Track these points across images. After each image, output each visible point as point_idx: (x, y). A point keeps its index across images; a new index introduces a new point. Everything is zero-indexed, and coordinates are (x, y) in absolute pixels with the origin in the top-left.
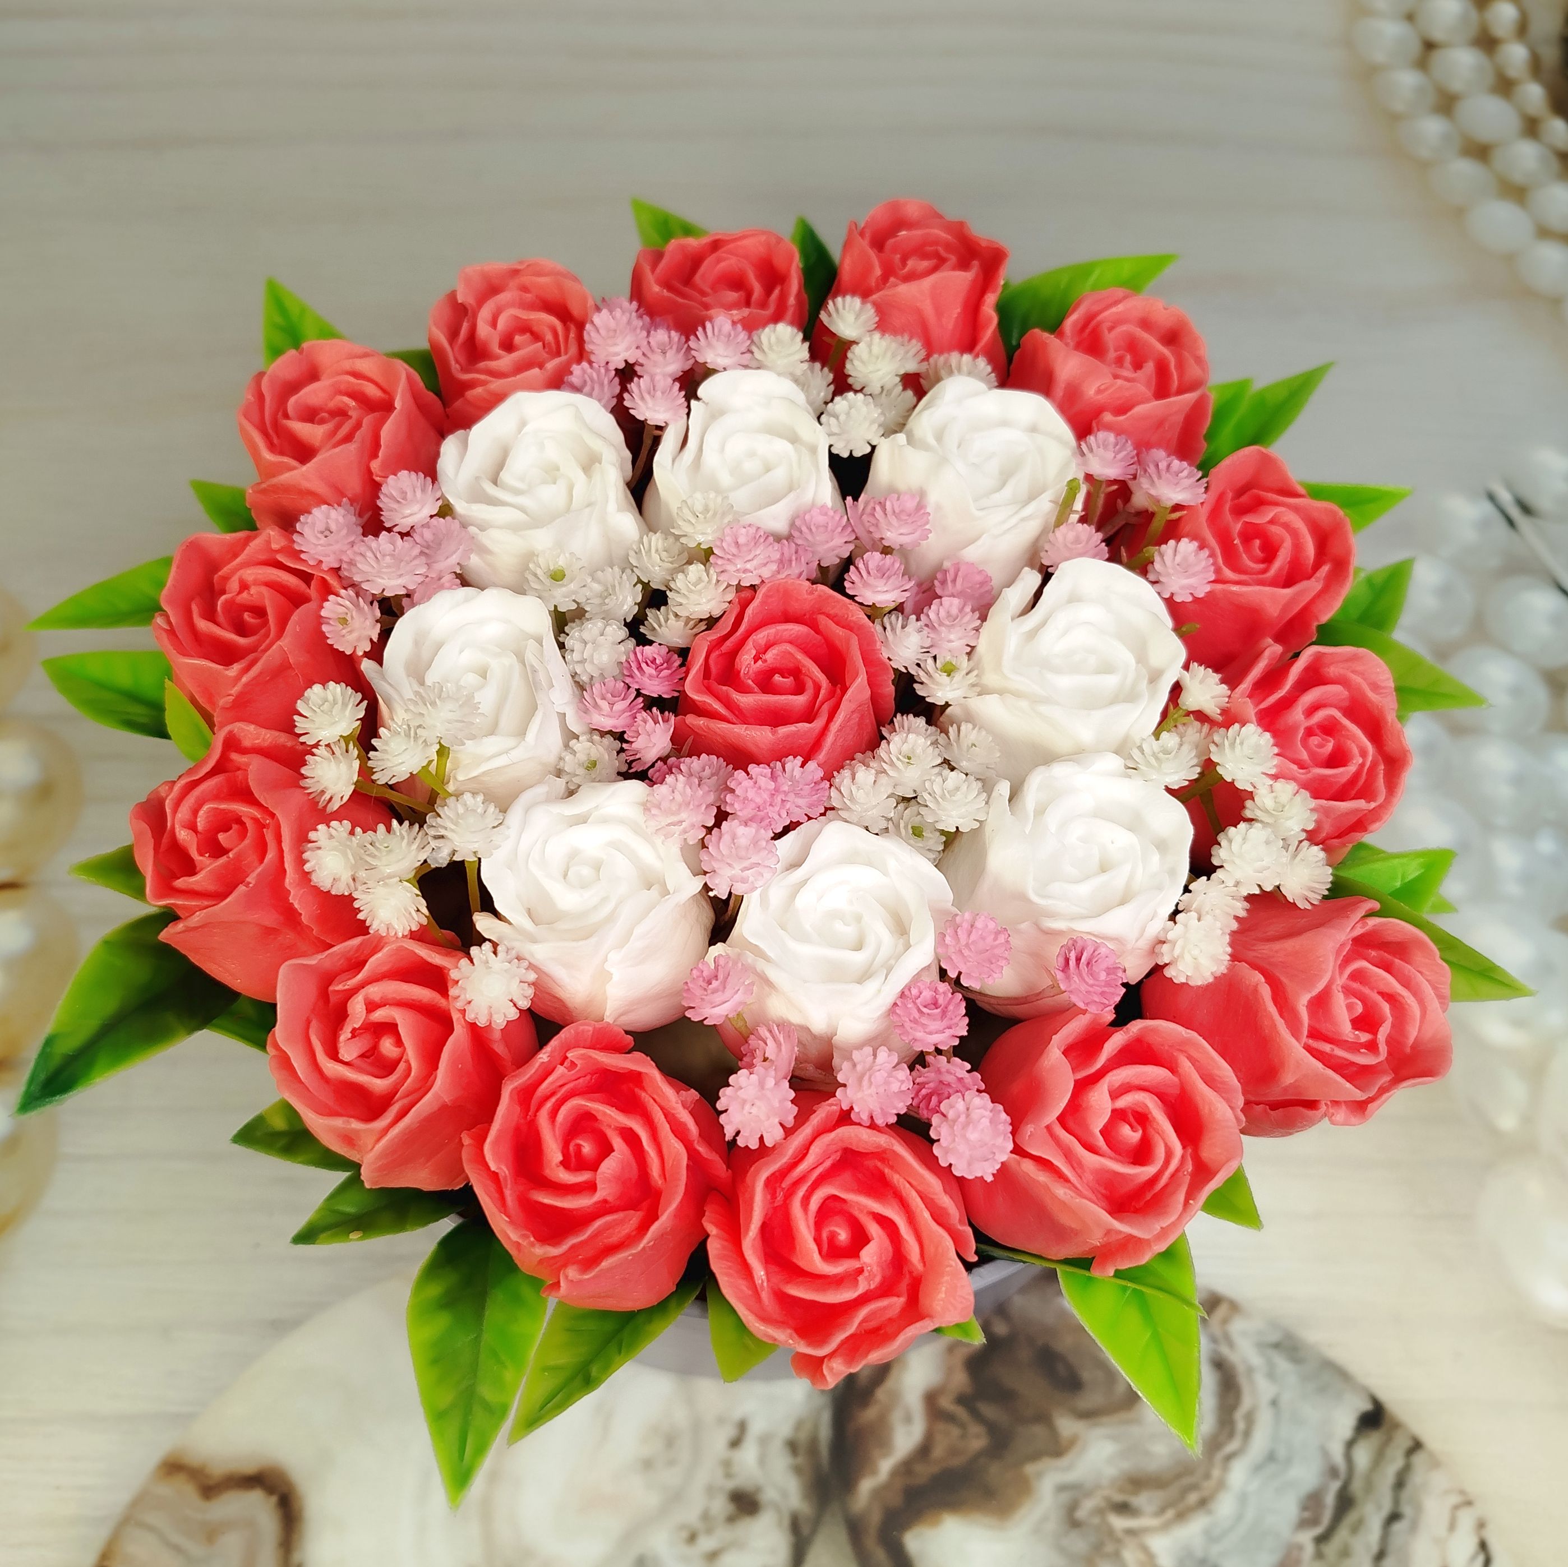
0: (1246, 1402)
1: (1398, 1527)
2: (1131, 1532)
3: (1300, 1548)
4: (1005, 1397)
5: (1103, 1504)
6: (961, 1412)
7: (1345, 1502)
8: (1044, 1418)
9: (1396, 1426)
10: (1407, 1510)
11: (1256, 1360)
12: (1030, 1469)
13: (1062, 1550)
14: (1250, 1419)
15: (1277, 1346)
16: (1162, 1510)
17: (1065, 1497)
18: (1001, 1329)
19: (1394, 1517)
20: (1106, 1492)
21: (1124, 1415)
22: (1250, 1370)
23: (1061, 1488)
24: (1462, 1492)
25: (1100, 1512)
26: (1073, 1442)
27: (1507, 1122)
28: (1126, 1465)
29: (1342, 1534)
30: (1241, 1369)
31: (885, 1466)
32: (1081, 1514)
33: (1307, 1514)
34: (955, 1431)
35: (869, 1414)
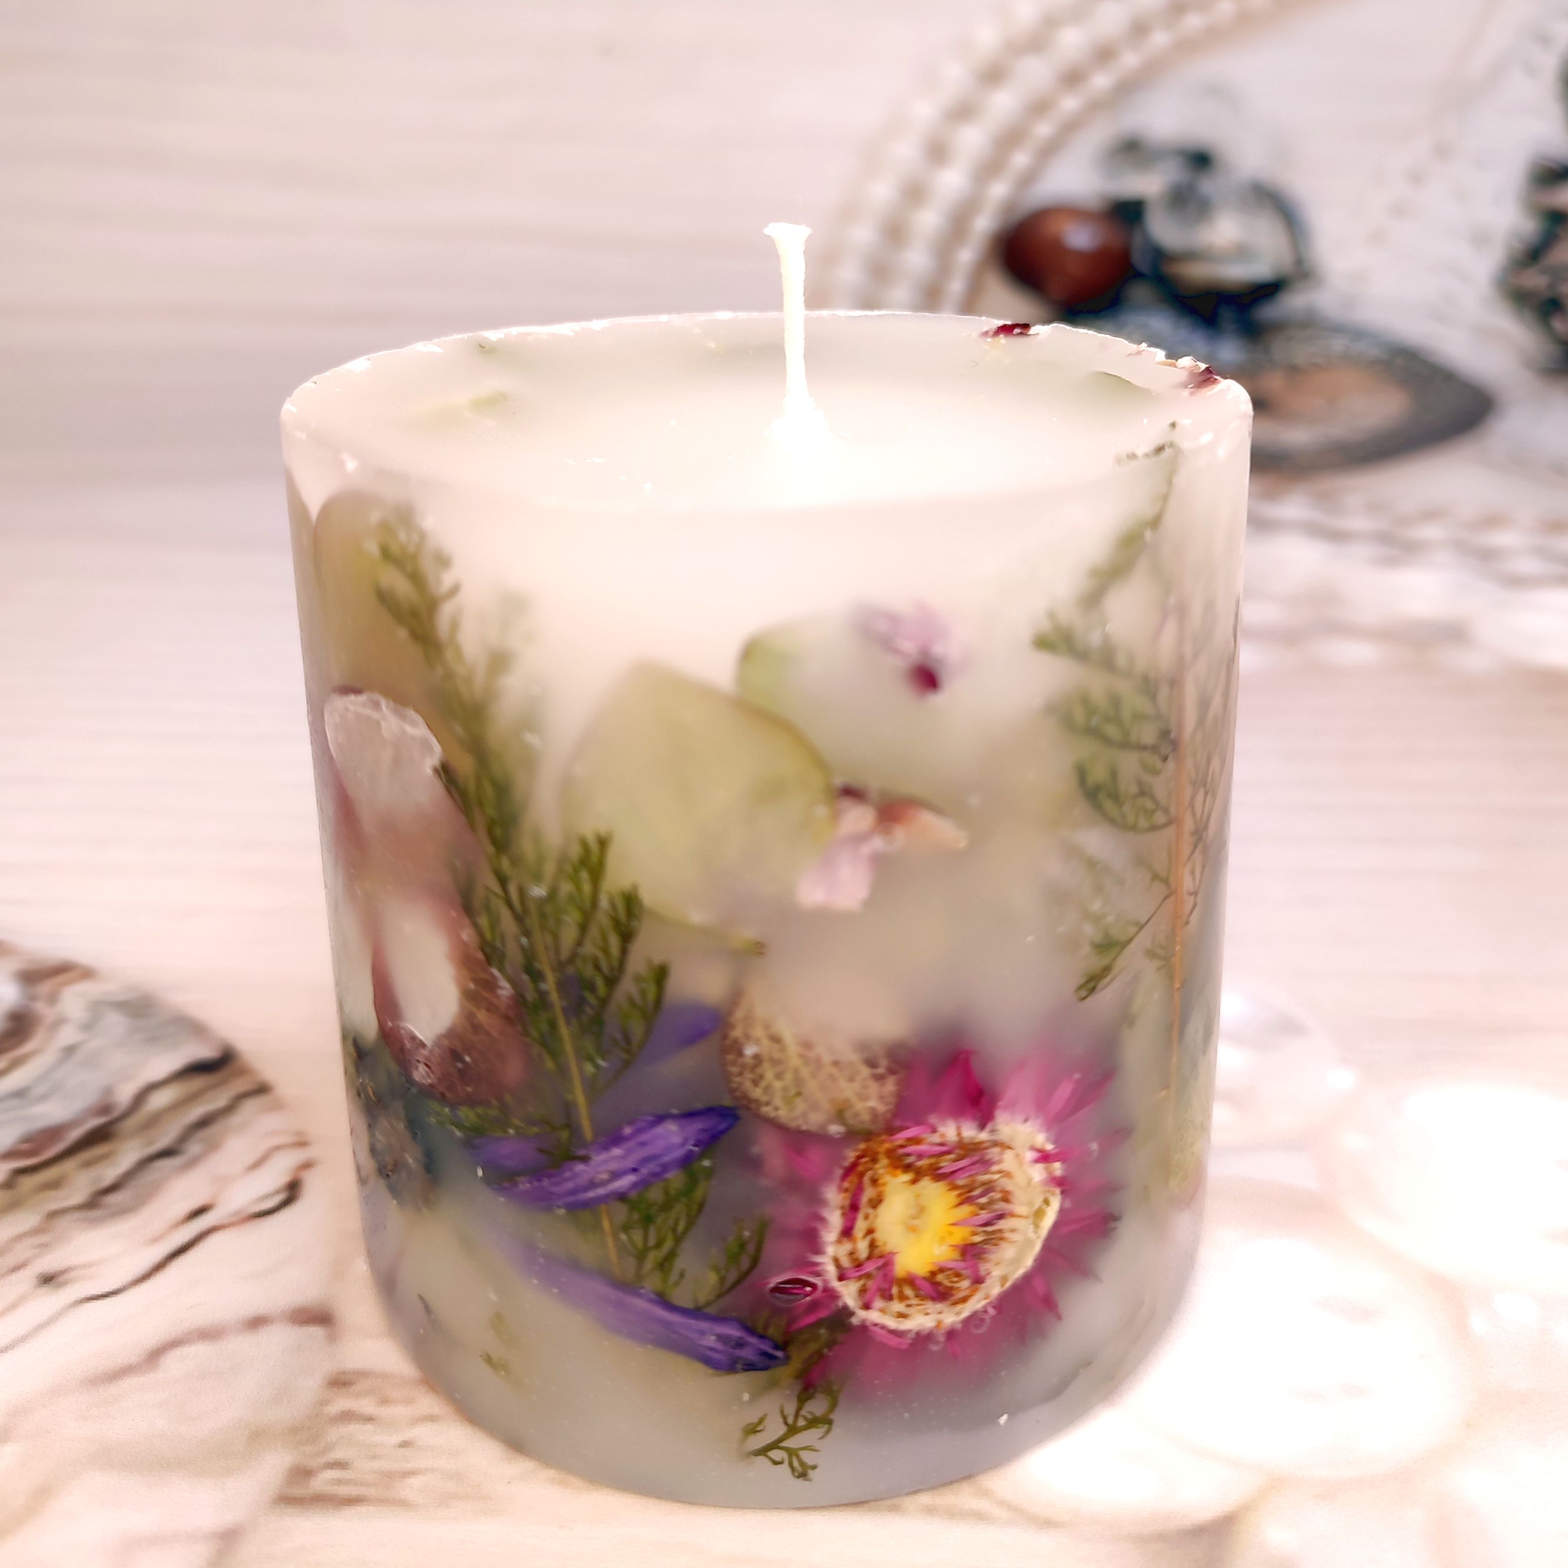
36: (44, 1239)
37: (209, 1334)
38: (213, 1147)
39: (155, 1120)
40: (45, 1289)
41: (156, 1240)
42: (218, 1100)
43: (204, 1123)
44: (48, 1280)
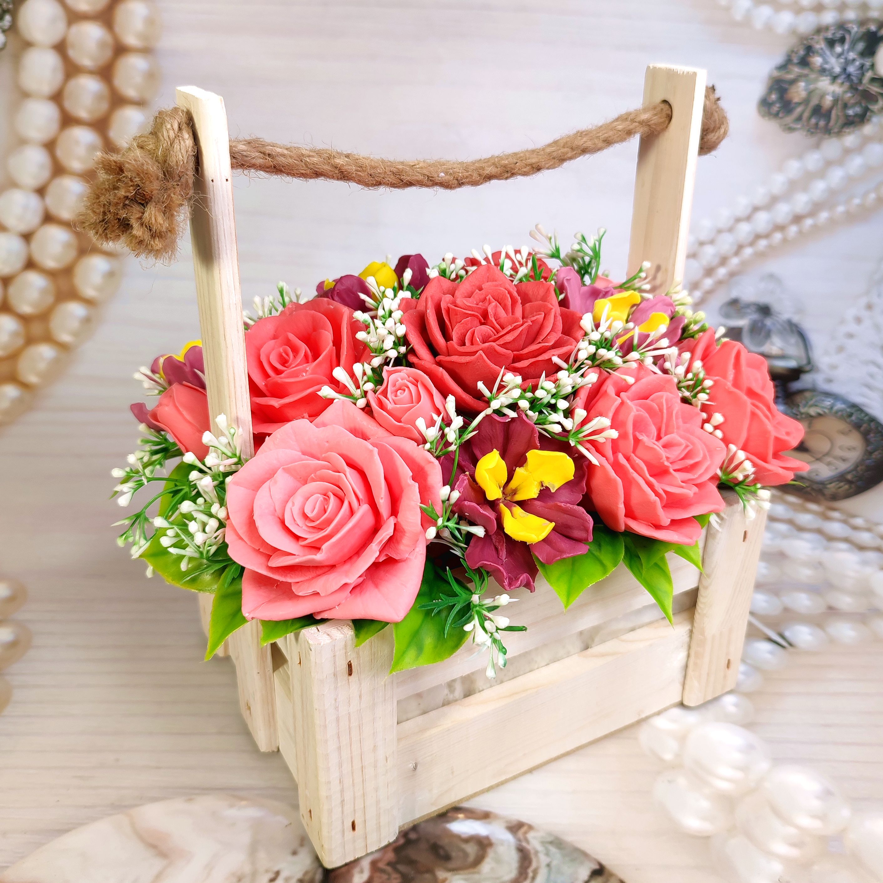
0: (534, 865)
4: (411, 862)
6: (389, 869)
8: (430, 871)
9: (611, 875)
11: (539, 848)
14: (535, 872)
15: (551, 843)
18: (413, 836)
21: (472, 870)
22: (537, 852)
26: (444, 881)
27: (668, 756)
30: (532, 852)
34: (385, 877)
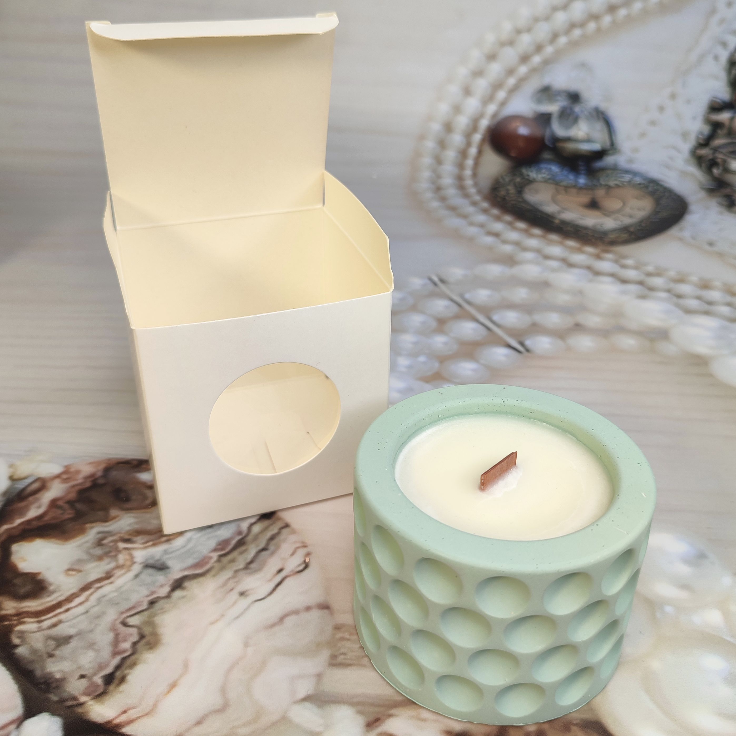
1: (264, 553)
2: (126, 549)
3: (211, 558)
4: (90, 501)
5: (119, 539)
6: (66, 506)
7: (241, 543)
8: (105, 509)
9: (280, 519)
10: (272, 547)
12: (88, 525)
13: (88, 553)
16: (147, 542)
17: (100, 536)
18: (101, 481)
19: (264, 549)
20: (122, 535)
23: (99, 533)
24: (303, 542)
25: (116, 541)
26: (114, 518)
28: (137, 527)
29: (235, 554)
31: (18, 521)
32: (105, 542)
33: (219, 547)
34: (59, 512)
35: (22, 504)
36: (236, 580)
37: (296, 612)
38: (278, 547)
39: (256, 537)
40: (242, 598)
41: (270, 580)
42: (274, 530)
43: (272, 538)
44: (242, 594)
